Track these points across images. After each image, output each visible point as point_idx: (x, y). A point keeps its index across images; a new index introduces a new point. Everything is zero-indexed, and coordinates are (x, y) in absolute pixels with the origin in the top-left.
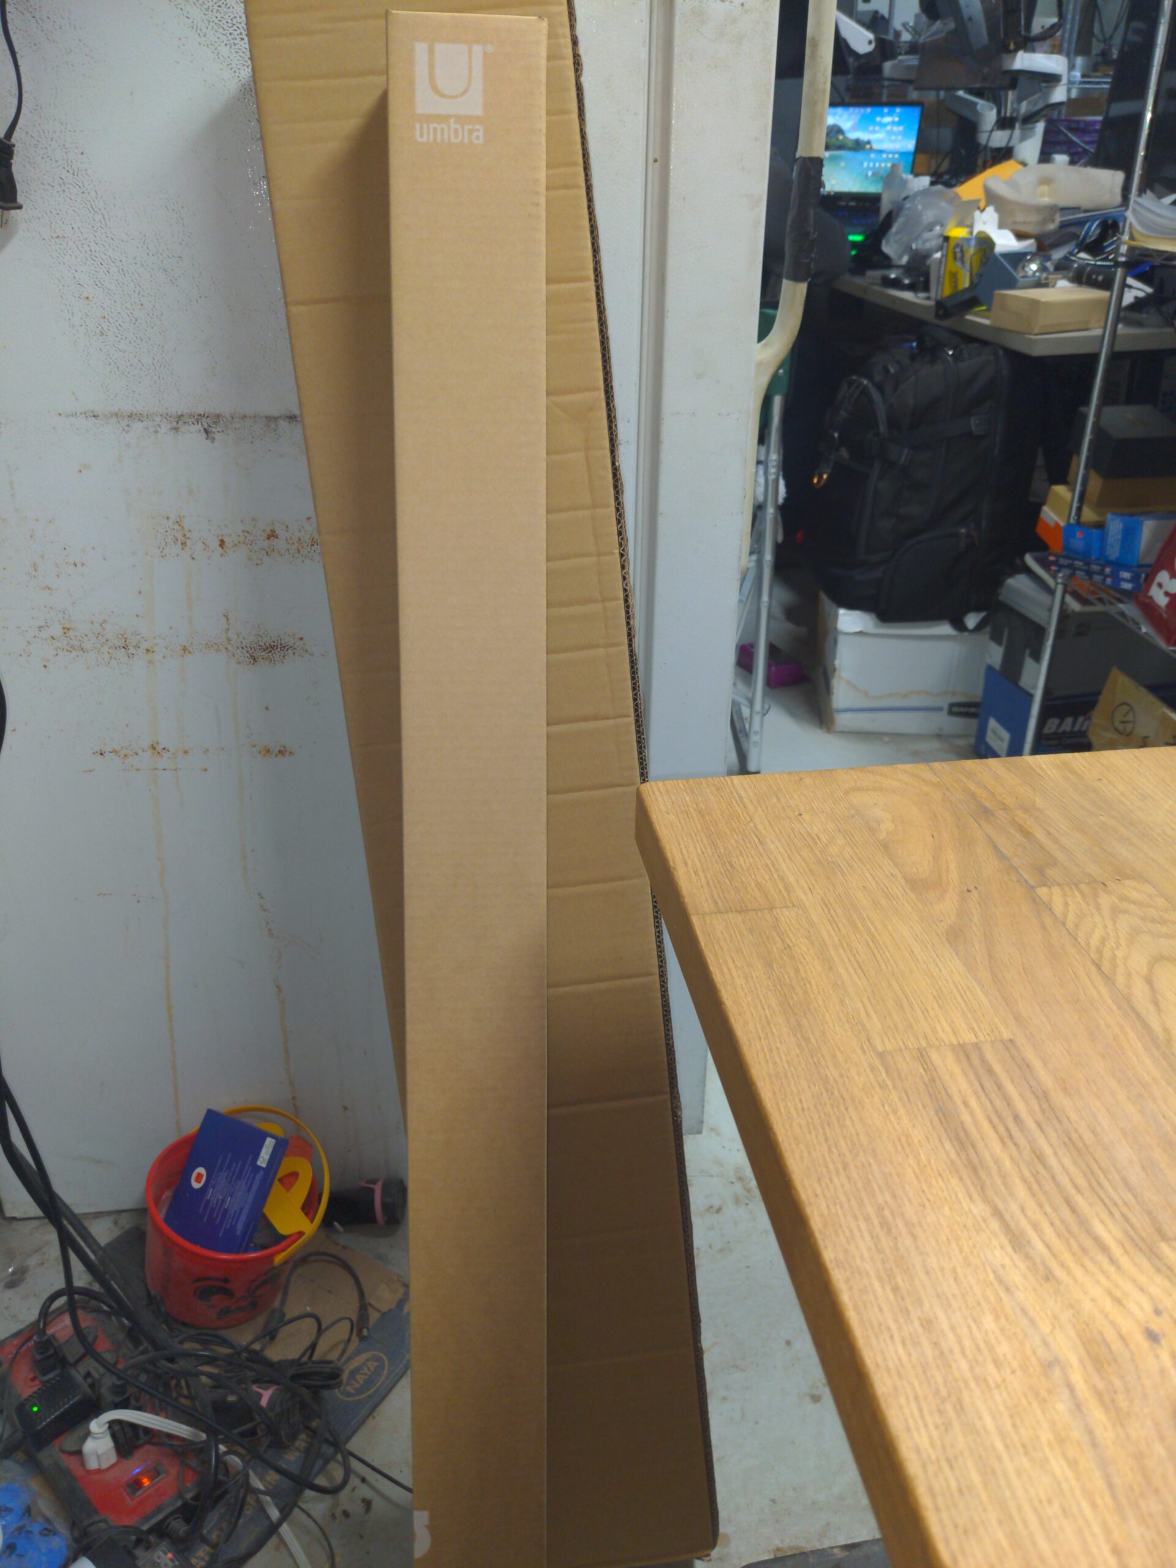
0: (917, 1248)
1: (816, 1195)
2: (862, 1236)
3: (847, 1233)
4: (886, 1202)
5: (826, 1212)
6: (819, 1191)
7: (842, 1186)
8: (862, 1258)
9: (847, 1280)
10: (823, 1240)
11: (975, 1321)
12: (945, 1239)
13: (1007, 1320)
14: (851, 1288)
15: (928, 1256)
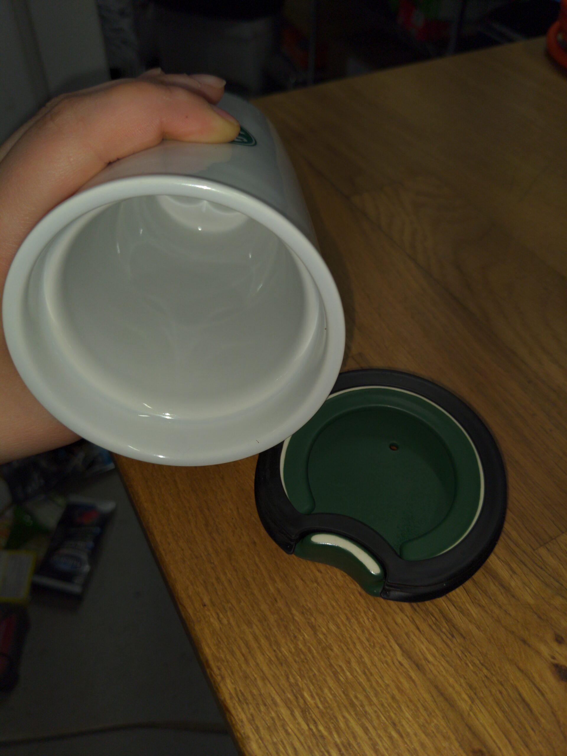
0: (319, 642)
1: (204, 605)
2: (260, 647)
3: (244, 650)
4: (279, 591)
5: (216, 624)
6: (206, 600)
7: (230, 582)
8: (264, 678)
9: (252, 720)
10: (219, 669)
11: (394, 724)
12: (344, 618)
13: (426, 709)
14: (257, 730)
15: (332, 650)
